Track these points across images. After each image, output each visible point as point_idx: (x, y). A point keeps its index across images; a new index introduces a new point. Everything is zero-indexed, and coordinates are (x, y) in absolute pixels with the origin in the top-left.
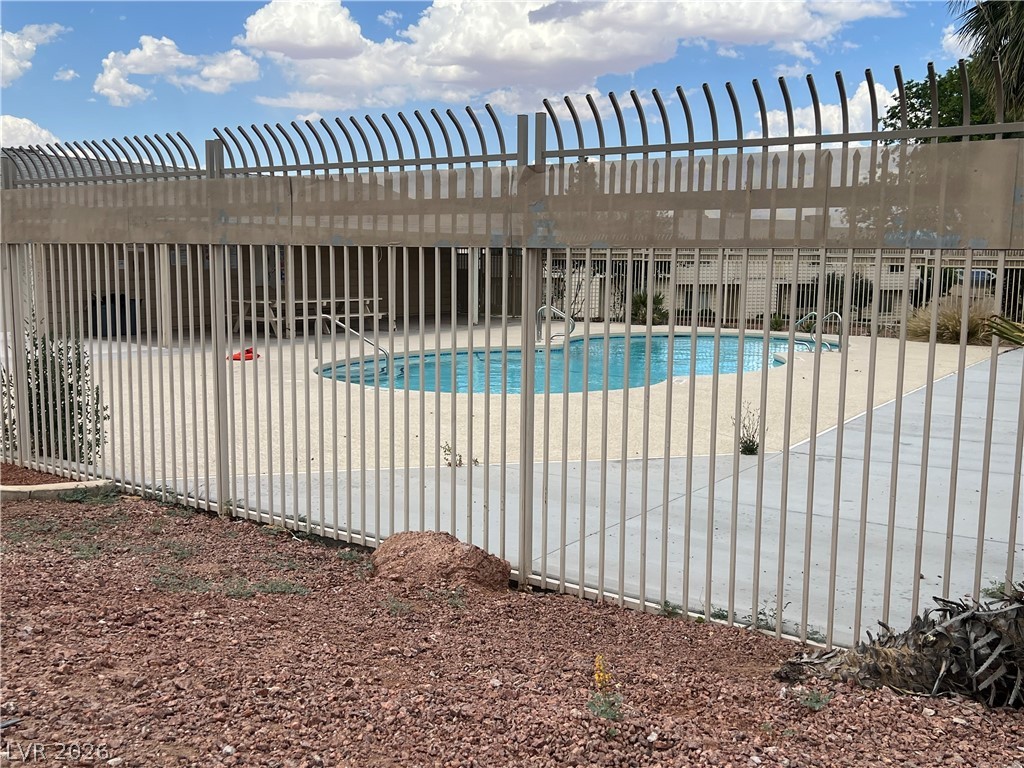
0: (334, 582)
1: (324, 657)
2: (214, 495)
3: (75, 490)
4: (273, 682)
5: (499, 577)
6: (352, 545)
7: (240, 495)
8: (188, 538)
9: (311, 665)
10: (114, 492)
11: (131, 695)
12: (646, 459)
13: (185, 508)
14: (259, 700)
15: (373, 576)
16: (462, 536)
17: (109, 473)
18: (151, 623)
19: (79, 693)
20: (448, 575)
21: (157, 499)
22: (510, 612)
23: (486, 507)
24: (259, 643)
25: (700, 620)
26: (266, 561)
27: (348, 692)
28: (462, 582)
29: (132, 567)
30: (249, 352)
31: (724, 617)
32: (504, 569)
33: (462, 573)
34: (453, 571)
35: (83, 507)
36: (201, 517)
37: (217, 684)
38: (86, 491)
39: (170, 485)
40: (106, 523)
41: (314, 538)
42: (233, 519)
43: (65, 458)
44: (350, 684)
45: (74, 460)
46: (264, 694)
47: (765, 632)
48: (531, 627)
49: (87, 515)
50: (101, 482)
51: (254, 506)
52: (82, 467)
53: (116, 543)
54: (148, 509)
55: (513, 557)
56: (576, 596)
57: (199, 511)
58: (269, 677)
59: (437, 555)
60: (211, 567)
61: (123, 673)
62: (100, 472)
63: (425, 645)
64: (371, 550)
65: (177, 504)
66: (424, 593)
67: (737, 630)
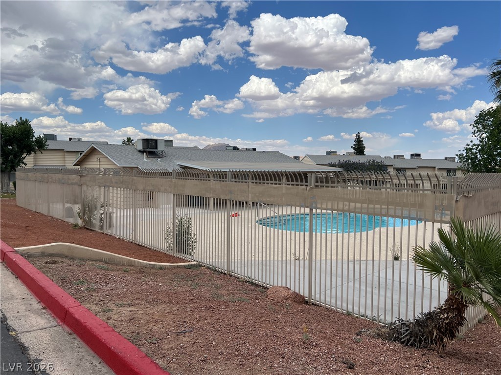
0: (257, 299)
1: (251, 320)
2: (226, 268)
3: (189, 265)
4: (239, 326)
5: (301, 300)
6: (263, 287)
7: (233, 268)
8: (219, 282)
9: (248, 322)
10: (199, 266)
11: (212, 326)
12: (360, 261)
13: (218, 272)
14: (236, 329)
15: (267, 298)
16: (292, 289)
17: (197, 260)
18: (213, 309)
19: (202, 325)
20: (286, 299)
21: (210, 269)
22: (302, 311)
23: (299, 280)
24: (237, 316)
25: (357, 317)
26: (239, 290)
27: (254, 329)
28: (290, 301)
29: (205, 291)
30: (236, 214)
31: (364, 316)
32: (303, 298)
33: (290, 299)
34: (288, 298)
35: (191, 270)
36: (222, 275)
37: (228, 325)
38: (191, 265)
39: (214, 265)
40: (197, 276)
41: (252, 284)
42: (231, 276)
43: (185, 254)
44: (255, 327)
45: (188, 254)
46: (237, 328)
47: (374, 322)
48: (307, 316)
49: (192, 273)
50: (195, 263)
51: (236, 272)
52: (190, 257)
53: (200, 283)
54: (208, 272)
55: (307, 295)
56: (324, 307)
57: (221, 273)
58: (238, 324)
59: (284, 293)
60: (224, 292)
61: (209, 321)
62: (195, 259)
63: (276, 319)
64: (268, 289)
65: (216, 270)
66: (279, 304)
67: (366, 321)
